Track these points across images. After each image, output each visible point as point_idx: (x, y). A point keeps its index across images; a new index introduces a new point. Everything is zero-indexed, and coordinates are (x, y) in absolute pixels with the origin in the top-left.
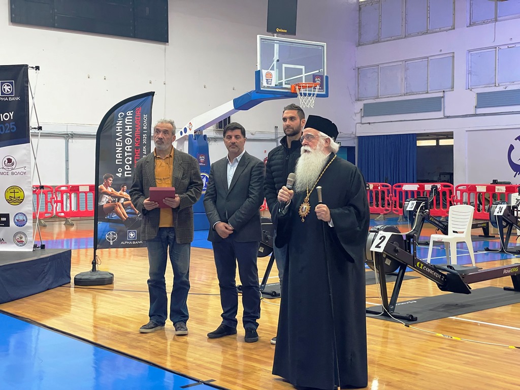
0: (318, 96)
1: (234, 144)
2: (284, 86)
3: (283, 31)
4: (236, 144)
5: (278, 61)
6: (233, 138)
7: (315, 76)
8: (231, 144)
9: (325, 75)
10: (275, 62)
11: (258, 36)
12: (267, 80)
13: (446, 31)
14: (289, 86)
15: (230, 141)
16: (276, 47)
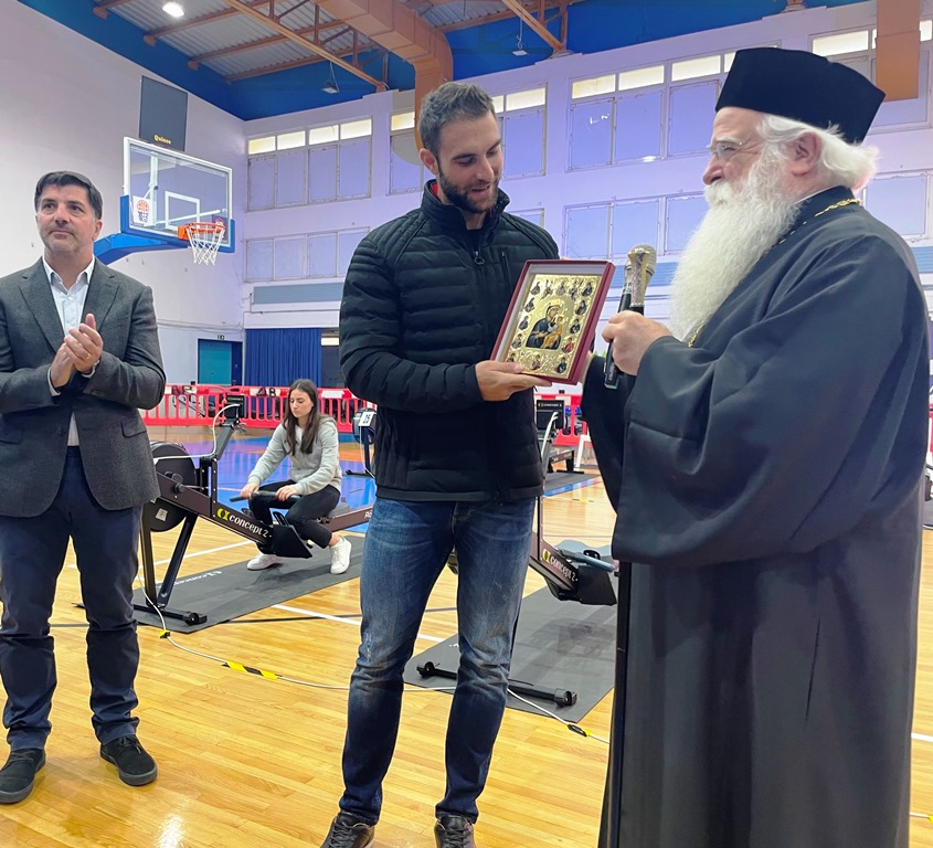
0: (221, 249)
1: (62, 223)
2: (168, 227)
3: (164, 141)
4: (70, 226)
5: (156, 188)
6: (62, 206)
7: (214, 218)
8: (53, 224)
9: (231, 218)
10: (151, 190)
11: (126, 139)
12: (140, 213)
13: (361, 199)
14: (175, 228)
15: (50, 216)
16: (154, 162)
